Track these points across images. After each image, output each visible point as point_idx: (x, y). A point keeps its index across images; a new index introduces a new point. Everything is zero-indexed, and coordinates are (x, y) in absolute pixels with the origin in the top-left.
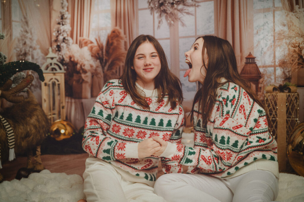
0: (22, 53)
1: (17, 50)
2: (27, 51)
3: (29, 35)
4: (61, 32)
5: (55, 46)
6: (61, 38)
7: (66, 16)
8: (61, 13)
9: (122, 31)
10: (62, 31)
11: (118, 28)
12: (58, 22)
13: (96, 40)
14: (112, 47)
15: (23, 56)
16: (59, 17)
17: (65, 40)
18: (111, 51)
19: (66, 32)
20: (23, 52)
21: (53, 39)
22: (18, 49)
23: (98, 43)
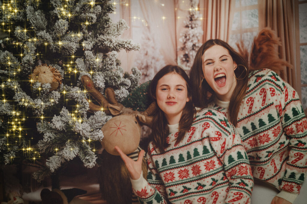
0: (143, 67)
1: (137, 63)
2: (149, 64)
3: (151, 43)
4: (189, 37)
5: (182, 56)
6: (189, 44)
7: (196, 16)
8: (189, 12)
9: (275, 33)
10: (191, 36)
11: (268, 28)
12: (186, 25)
13: (238, 46)
14: (260, 54)
15: (144, 70)
16: (187, 18)
17: (195, 48)
18: (259, 60)
19: (197, 37)
20: (145, 65)
21: (180, 46)
22: (139, 62)
23: (240, 50)
